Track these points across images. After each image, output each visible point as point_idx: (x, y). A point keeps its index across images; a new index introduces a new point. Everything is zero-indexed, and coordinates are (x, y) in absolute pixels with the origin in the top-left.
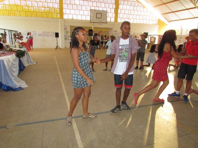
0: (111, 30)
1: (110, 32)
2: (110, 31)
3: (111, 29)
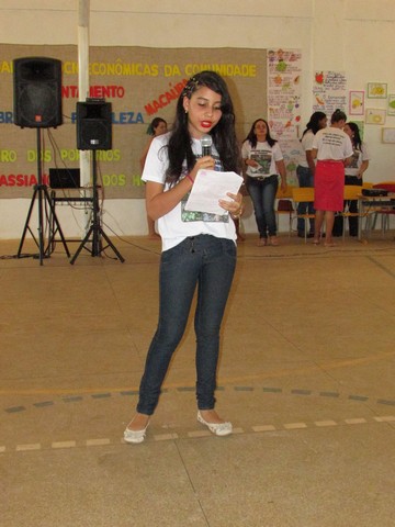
0: (281, 68)
1: (271, 87)
2: (271, 75)
3: (283, 59)
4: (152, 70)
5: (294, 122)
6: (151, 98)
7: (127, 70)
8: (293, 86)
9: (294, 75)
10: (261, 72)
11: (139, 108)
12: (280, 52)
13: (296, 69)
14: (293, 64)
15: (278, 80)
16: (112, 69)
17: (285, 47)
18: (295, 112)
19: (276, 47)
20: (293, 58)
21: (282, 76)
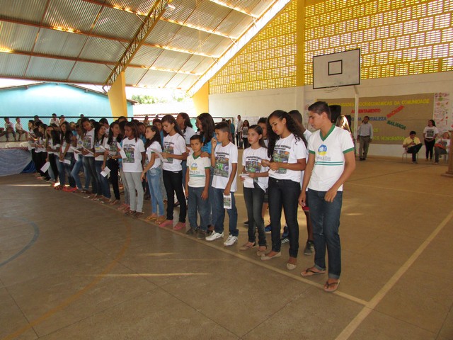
4: (390, 103)
5: (445, 119)
6: (389, 112)
7: (382, 104)
8: (446, 106)
9: (446, 101)
10: (432, 101)
11: (385, 115)
12: (440, 93)
13: (447, 99)
14: (446, 98)
15: (438, 104)
16: (377, 104)
17: (442, 92)
18: (446, 115)
19: (438, 92)
20: (446, 95)
21: (441, 102)
